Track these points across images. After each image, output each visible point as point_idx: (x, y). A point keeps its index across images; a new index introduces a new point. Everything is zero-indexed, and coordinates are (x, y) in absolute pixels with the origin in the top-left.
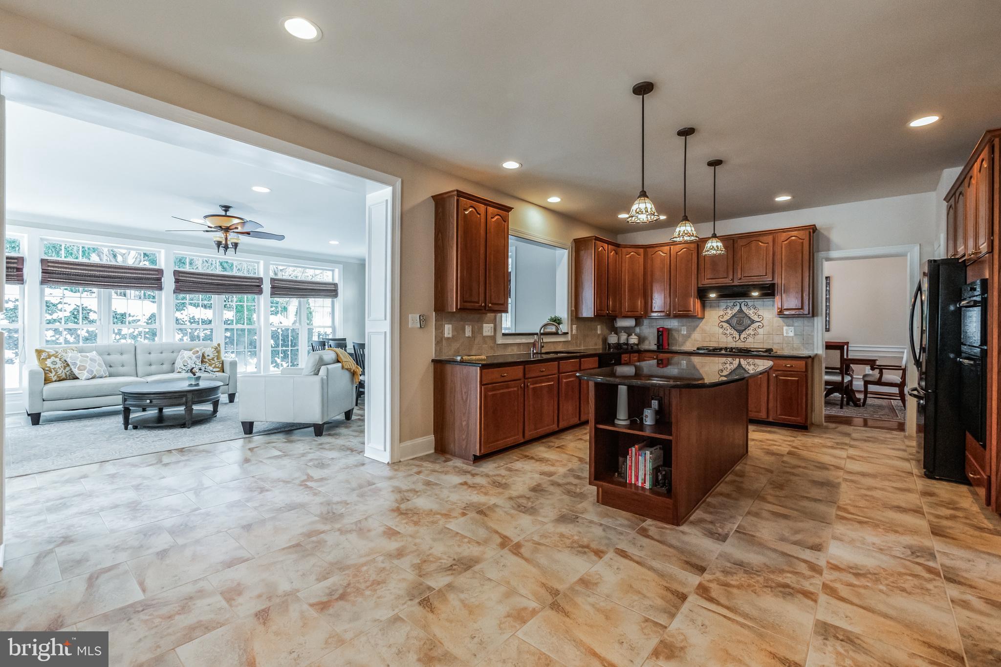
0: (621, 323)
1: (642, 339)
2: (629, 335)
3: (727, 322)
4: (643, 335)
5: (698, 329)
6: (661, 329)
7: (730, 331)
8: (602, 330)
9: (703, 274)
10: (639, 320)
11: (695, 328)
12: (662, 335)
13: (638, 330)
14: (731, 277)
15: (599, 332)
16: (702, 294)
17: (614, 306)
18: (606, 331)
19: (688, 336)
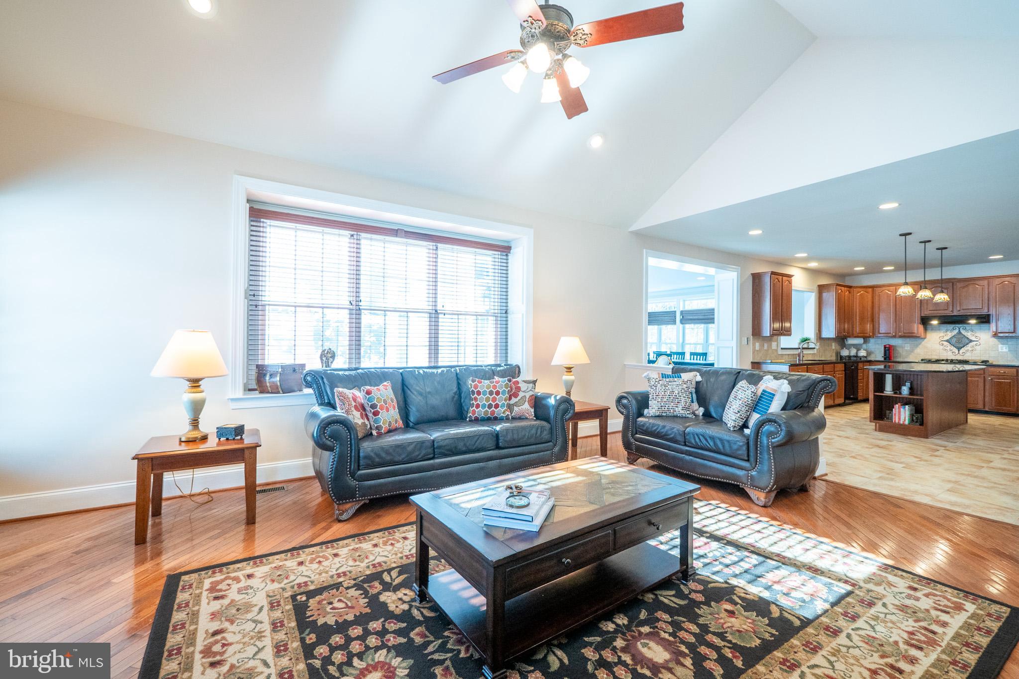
0: (851, 341)
1: (869, 353)
2: (858, 350)
3: (947, 341)
4: (869, 350)
5: (920, 346)
6: (888, 346)
7: (949, 347)
8: (835, 346)
9: (925, 307)
10: (866, 338)
11: (917, 346)
12: (889, 350)
13: (864, 346)
14: (951, 309)
15: (833, 347)
16: (925, 321)
17: (849, 329)
18: (838, 348)
19: (912, 351)
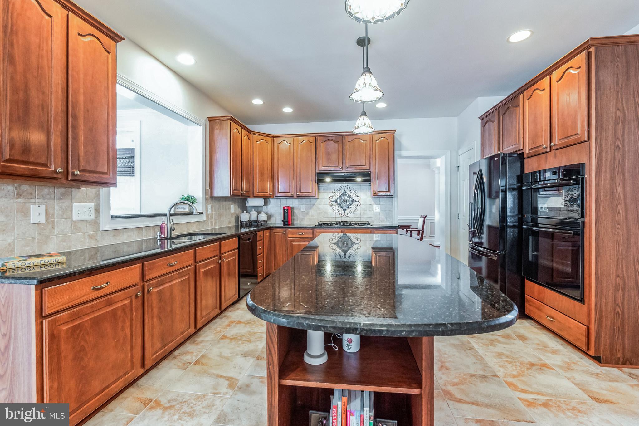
0: (251, 202)
1: (269, 217)
2: (259, 213)
3: (336, 201)
4: (270, 213)
5: (314, 207)
6: (286, 208)
7: (338, 208)
8: (235, 209)
9: (320, 163)
10: (266, 199)
11: (311, 207)
12: (287, 212)
13: (265, 208)
14: (341, 166)
15: (232, 211)
16: (320, 179)
17: (247, 188)
18: (238, 211)
19: (306, 213)
